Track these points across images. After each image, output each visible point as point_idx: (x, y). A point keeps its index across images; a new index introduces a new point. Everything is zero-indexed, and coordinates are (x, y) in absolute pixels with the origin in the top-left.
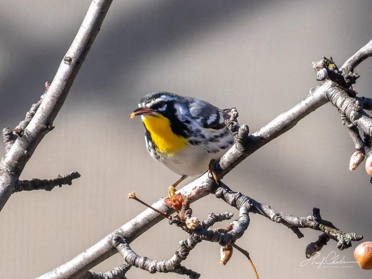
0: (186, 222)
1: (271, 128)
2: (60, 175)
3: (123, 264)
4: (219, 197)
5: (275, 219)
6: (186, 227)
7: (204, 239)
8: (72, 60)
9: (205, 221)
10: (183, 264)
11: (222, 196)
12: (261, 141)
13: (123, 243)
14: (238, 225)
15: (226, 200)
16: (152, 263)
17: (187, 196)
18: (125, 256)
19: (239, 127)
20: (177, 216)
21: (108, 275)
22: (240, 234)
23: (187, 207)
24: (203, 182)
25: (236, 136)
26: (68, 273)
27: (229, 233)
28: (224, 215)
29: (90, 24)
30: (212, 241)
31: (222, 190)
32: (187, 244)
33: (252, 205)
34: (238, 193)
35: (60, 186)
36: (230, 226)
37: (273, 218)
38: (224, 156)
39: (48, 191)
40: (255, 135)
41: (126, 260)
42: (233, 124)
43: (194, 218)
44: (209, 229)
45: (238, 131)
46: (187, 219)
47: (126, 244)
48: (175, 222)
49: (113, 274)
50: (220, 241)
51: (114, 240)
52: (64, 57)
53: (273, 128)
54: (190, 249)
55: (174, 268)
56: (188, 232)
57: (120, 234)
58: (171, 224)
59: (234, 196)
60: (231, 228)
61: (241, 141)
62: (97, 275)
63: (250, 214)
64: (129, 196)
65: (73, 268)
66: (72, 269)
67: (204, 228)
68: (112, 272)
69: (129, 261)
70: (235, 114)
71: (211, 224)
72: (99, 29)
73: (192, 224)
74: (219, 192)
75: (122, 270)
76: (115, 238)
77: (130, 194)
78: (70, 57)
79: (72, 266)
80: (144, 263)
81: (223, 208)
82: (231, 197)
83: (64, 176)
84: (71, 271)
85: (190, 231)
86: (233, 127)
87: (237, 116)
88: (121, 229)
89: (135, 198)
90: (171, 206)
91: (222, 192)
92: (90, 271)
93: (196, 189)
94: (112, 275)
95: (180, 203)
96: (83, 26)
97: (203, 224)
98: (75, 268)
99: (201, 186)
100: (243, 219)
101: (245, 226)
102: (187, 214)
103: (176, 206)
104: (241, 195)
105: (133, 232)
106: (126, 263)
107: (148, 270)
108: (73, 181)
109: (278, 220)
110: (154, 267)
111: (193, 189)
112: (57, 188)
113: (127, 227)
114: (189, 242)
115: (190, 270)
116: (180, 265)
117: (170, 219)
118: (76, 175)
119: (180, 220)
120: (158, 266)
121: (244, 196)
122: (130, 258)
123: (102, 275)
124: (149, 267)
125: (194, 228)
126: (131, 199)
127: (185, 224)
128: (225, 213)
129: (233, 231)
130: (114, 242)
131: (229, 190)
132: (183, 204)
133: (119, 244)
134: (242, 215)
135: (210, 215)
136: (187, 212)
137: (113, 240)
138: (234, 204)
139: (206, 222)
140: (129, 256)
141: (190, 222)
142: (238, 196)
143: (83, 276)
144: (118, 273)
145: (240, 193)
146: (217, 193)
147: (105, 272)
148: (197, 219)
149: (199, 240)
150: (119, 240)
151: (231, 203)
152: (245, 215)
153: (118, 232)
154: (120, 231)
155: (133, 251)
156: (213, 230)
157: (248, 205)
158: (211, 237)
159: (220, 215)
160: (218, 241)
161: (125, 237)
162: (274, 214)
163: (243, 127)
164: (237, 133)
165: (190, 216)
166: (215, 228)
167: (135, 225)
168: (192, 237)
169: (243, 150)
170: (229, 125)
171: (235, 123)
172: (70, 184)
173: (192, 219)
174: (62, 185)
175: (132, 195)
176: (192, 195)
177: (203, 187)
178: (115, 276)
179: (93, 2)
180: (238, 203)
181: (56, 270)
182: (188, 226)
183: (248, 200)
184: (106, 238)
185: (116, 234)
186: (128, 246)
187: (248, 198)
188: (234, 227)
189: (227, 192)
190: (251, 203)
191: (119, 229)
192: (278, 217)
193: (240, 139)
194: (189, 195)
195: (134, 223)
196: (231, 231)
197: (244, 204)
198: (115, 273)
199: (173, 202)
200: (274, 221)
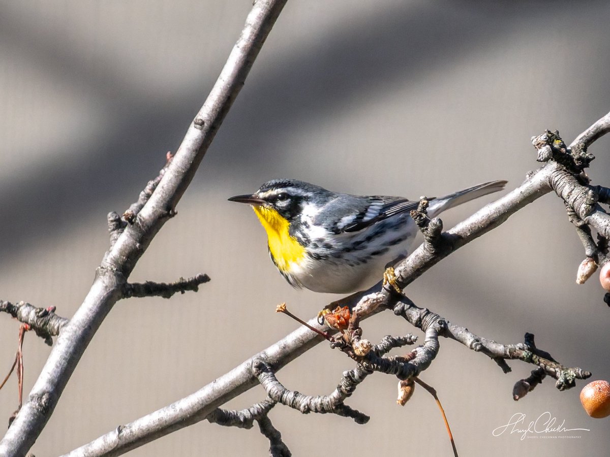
0: (354, 346)
1: (472, 224)
2: (183, 278)
3: (266, 401)
4: (398, 314)
5: (473, 346)
6: (353, 352)
7: (377, 369)
8: (205, 124)
9: (379, 346)
10: (347, 402)
11: (402, 313)
12: (458, 241)
13: (267, 371)
14: (424, 352)
15: (408, 319)
16: (305, 399)
17: (356, 311)
18: (269, 389)
19: (429, 221)
20: (342, 338)
21: (245, 413)
22: (425, 365)
23: (356, 326)
25: (425, 233)
26: (190, 410)
27: (411, 362)
28: (405, 338)
29: (231, 76)
30: (387, 373)
31: (402, 305)
32: (354, 376)
33: (442, 326)
34: (425, 309)
35: (183, 293)
36: (413, 353)
37: (471, 345)
38: (408, 259)
39: (166, 299)
40: (452, 232)
41: (270, 395)
42: (421, 216)
43: (365, 341)
44: (384, 357)
45: (427, 225)
46: (355, 342)
47: (270, 373)
48: (338, 345)
49: (251, 413)
50: (397, 374)
51: (255, 367)
52: (194, 120)
53: (475, 224)
54: (357, 382)
55: (334, 408)
56: (356, 360)
57: (263, 360)
58: (333, 348)
59: (419, 314)
60: (414, 356)
61: (431, 239)
62: (230, 413)
63: (440, 338)
64: (277, 309)
65: (198, 402)
66: (196, 404)
67: (378, 354)
68: (249, 411)
69: (274, 396)
70: (424, 203)
71: (386, 350)
72: (243, 83)
73: (361, 349)
74: (399, 306)
75: (263, 408)
76: (256, 364)
77: (280, 306)
78: (201, 120)
80: (295, 399)
81: (403, 329)
82: (415, 314)
83: (189, 279)
84: (195, 407)
85: (358, 359)
86: (422, 220)
87: (427, 205)
88: (265, 353)
89: (286, 312)
90: (334, 324)
91: (403, 308)
92: (220, 407)
93: (369, 302)
94: (249, 414)
95: (347, 320)
96: (221, 79)
97: (376, 349)
98: (201, 403)
99: (375, 298)
100: (430, 344)
101: (432, 354)
102: (355, 335)
103: (340, 324)
104: (428, 312)
105: (280, 357)
106: (269, 399)
107: (299, 409)
108: (200, 286)
109: (478, 348)
110: (307, 405)
111: (365, 302)
112: (178, 294)
113: (273, 351)
114: (356, 374)
115: (356, 412)
116: (343, 403)
117: (331, 342)
118: (204, 279)
119: (345, 341)
120: (313, 405)
121: (432, 313)
122: (276, 392)
123: (237, 414)
124: (300, 405)
125: (363, 354)
126: (281, 312)
127: (351, 349)
128: (406, 336)
129: (417, 359)
130: (254, 370)
131: (412, 305)
132: (350, 321)
133: (262, 372)
134: (429, 339)
135: (386, 338)
136: (355, 332)
137: (253, 367)
138: (419, 324)
139: (380, 348)
140: (274, 389)
141: (359, 347)
142: (424, 314)
143: (210, 414)
144: (258, 412)
145: (427, 310)
146: (396, 309)
147: (241, 410)
148: (369, 343)
149: (369, 371)
150: (261, 367)
151: (414, 322)
152: (434, 339)
153: (260, 356)
154: (263, 356)
155: (279, 383)
156: (389, 358)
158: (387, 367)
159: (399, 338)
160: (395, 373)
161: (269, 364)
162: (472, 340)
163: (434, 221)
164: (427, 229)
165: (359, 339)
166: (392, 355)
167: (284, 348)
168: (360, 367)
169: (433, 252)
170: (416, 218)
171: (424, 215)
172: (196, 290)
173: (361, 342)
174: (185, 291)
175: (281, 308)
176: (363, 310)
177: (377, 299)
178: (254, 416)
179: (236, 46)
180: (424, 322)
181: (174, 405)
182: (356, 351)
183: (438, 320)
184: (244, 363)
185: (258, 359)
186: (274, 376)
187: (438, 317)
188: (417, 355)
189: (409, 308)
190: (441, 324)
191: (262, 352)
192: (478, 344)
193: (431, 237)
194: (358, 310)
195: (283, 345)
196: (414, 360)
197: (432, 324)
198: (254, 411)
199: (336, 319)
200: (472, 348)
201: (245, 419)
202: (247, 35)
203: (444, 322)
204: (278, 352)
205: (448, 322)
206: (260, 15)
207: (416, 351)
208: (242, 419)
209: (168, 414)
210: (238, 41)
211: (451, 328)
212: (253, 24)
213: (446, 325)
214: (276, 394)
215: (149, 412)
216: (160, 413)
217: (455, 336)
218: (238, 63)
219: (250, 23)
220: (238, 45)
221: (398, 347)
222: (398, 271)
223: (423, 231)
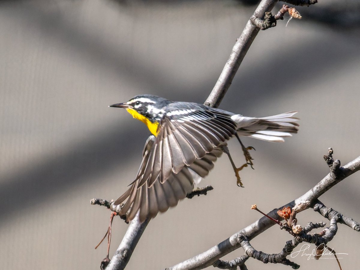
0: (293, 228)
1: (356, 163)
2: (199, 188)
3: (244, 255)
4: (316, 210)
5: (356, 228)
6: (292, 231)
7: (305, 241)
8: (211, 105)
9: (305, 228)
10: (288, 257)
11: (318, 210)
12: (349, 172)
13: (245, 240)
14: (330, 232)
15: (321, 213)
16: (265, 256)
17: (294, 209)
18: (246, 250)
19: (333, 161)
20: (286, 223)
21: (233, 262)
22: (330, 238)
23: (294, 217)
24: (306, 200)
25: (331, 167)
26: (204, 260)
27: (323, 237)
28: (319, 224)
29: (225, 80)
30: (310, 243)
31: (318, 206)
32: (292, 244)
33: (339, 217)
34: (330, 208)
35: (199, 195)
36: (323, 232)
37: (354, 228)
38: (321, 181)
39: (190, 199)
40: (345, 167)
41: (247, 253)
42: (329, 158)
43: (299, 226)
44: (308, 234)
45: (332, 164)
46: (293, 226)
47: (247, 242)
48: (284, 227)
49: (236, 262)
50: (316, 243)
51: (239, 238)
52: (205, 103)
53: (358, 163)
54: (294, 247)
55: (281, 260)
56: (293, 235)
57: (243, 234)
58: (282, 229)
59: (327, 211)
60: (324, 233)
61: (334, 171)
62: (225, 262)
63: (338, 223)
64: (252, 208)
65: (208, 256)
66: (207, 257)
67: (305, 233)
68: (235, 261)
69: (249, 254)
70: (330, 151)
71: (310, 230)
72: (231, 83)
73: (297, 230)
74: (316, 207)
75: (243, 259)
76: (239, 236)
77: (253, 206)
78: (209, 103)
79: (207, 255)
80: (260, 255)
81: (318, 219)
82: (325, 211)
83: (202, 188)
84: (206, 259)
85: (295, 235)
86: (329, 161)
87: (332, 153)
88: (244, 230)
89: (256, 209)
90: (282, 216)
91: (319, 207)
92: (220, 259)
93: (301, 205)
94: (235, 263)
95: (289, 214)
96: (219, 81)
97: (304, 230)
98: (209, 256)
99: (304, 203)
100: (332, 227)
101: (334, 232)
102: (293, 222)
103: (285, 216)
104: (332, 210)
105: (252, 233)
106: (246, 255)
107: (262, 261)
108: (208, 192)
109: (358, 229)
110: (267, 259)
111: (299, 205)
112: (196, 196)
113: (248, 229)
114: (293, 243)
115: (293, 263)
116: (286, 258)
117: (281, 225)
118: (210, 188)
119: (288, 226)
120: (270, 259)
121: (334, 211)
122: (250, 251)
123: (228, 262)
124: (263, 259)
125: (298, 233)
126: (254, 209)
127: (291, 230)
128: (320, 223)
129: (326, 236)
130: (238, 239)
132: (291, 215)
133: (242, 241)
134: (332, 224)
135: (309, 224)
136: (293, 221)
137: (238, 238)
138: (327, 216)
139: (306, 228)
140: (249, 250)
141: (296, 229)
142: (330, 211)
143: (215, 262)
144: (240, 261)
145: (331, 209)
146: (315, 208)
147: (231, 261)
148: (301, 227)
149: (300, 241)
150: (242, 238)
151: (324, 215)
152: (335, 225)
153: (242, 232)
154: (243, 232)
155: (252, 247)
156: (311, 234)
157: (337, 217)
158: (310, 239)
159: (316, 223)
160: (314, 243)
161: (247, 236)
162: (355, 225)
163: (336, 161)
164: (332, 166)
165: (295, 224)
166: (312, 233)
167: (255, 228)
168: (295, 239)
169: (335, 178)
170: (326, 160)
171: (331, 158)
172: (206, 194)
173: (297, 226)
174: (200, 195)
175: (254, 207)
176: (298, 209)
177: (306, 203)
178: (237, 264)
179: (227, 63)
180: (329, 215)
181: (195, 258)
182: (294, 231)
183: (337, 214)
184: (233, 236)
185: (240, 233)
186: (249, 243)
187: (337, 212)
188: (326, 233)
189: (322, 207)
190: (339, 216)
191: (243, 230)
192: (358, 227)
193: (334, 170)
194: (295, 209)
195: (254, 226)
196: (324, 236)
197: (334, 217)
198: (237, 261)
199: (284, 213)
200: (355, 230)
201: (233, 265)
202: (233, 57)
203: (340, 215)
204: (251, 230)
205: (343, 215)
206: (240, 46)
207: (325, 231)
208: (231, 266)
209: (192, 262)
210: (228, 61)
211: (344, 219)
212: (236, 52)
213: (341, 217)
214: (250, 252)
215: (182, 261)
216: (187, 261)
217: (346, 223)
218: (228, 73)
219: (235, 51)
220: (228, 63)
221: (316, 229)
222: (316, 187)
223: (330, 167)
